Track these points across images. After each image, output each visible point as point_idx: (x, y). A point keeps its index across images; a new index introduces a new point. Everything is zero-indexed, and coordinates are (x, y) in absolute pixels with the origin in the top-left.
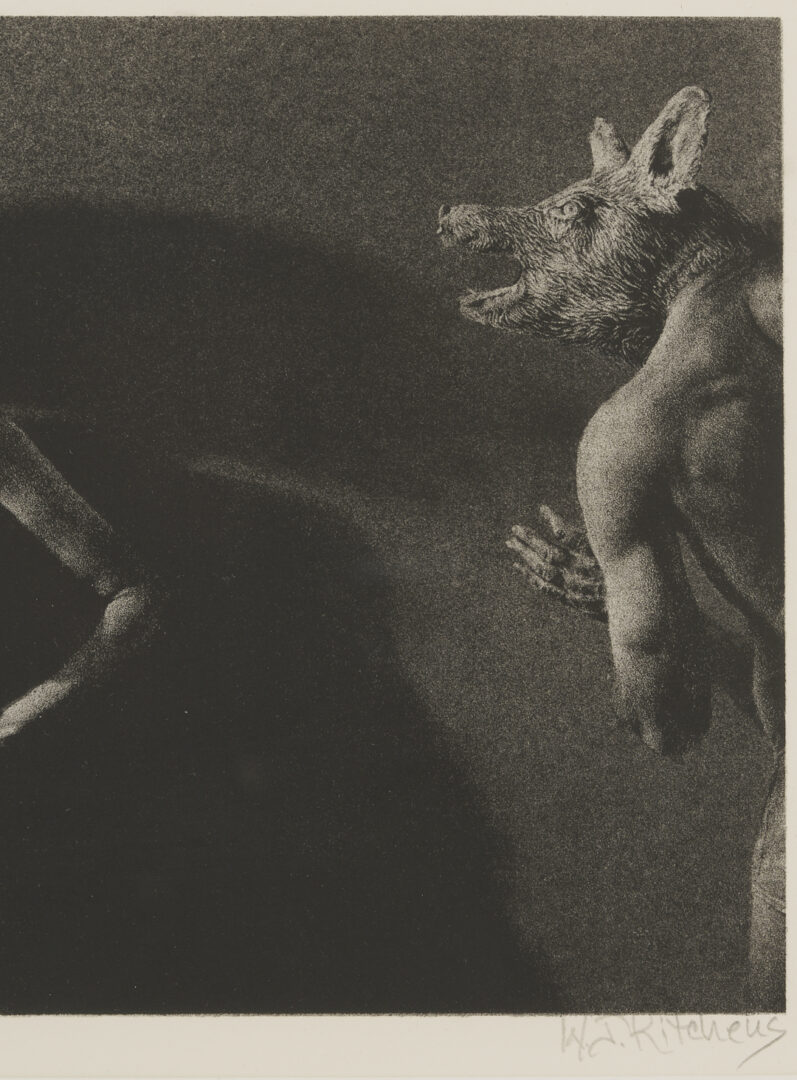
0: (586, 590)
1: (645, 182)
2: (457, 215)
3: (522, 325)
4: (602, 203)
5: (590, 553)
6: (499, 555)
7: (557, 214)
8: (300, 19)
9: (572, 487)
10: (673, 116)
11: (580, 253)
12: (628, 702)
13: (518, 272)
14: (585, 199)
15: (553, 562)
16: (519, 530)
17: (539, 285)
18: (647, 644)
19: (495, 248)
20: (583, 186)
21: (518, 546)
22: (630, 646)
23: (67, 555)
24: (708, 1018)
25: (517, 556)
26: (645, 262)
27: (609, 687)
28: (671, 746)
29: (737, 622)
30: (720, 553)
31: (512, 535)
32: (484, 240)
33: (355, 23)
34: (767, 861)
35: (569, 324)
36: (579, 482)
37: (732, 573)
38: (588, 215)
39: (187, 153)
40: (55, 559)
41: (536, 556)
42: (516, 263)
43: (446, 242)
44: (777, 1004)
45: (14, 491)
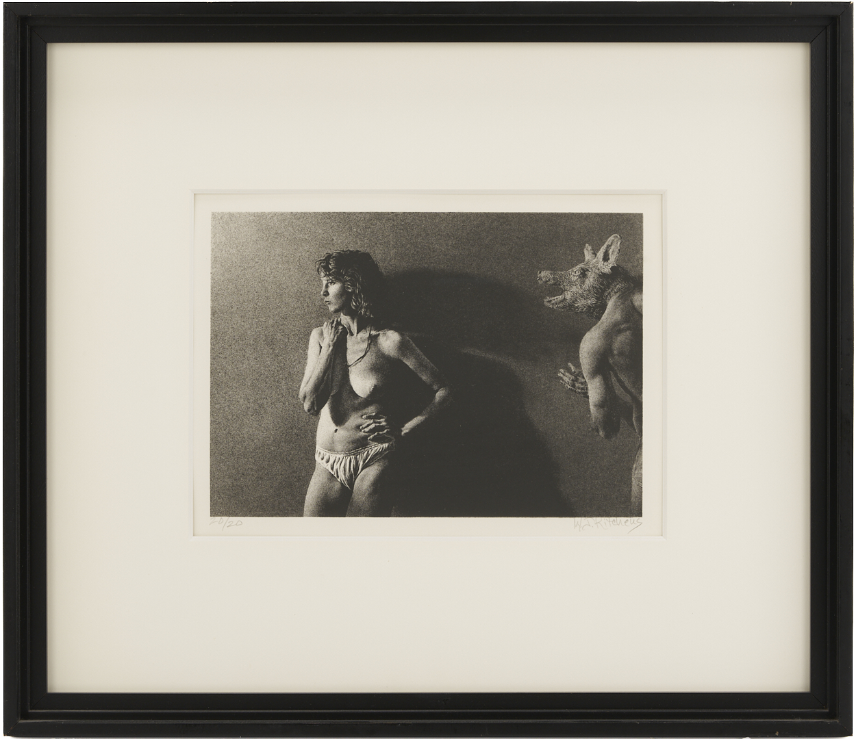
0: (582, 389)
1: (601, 263)
2: (543, 274)
3: (563, 308)
4: (588, 270)
5: (584, 378)
6: (556, 378)
7: (574, 273)
8: (496, 213)
9: (578, 357)
10: (610, 244)
11: (580, 286)
12: (595, 423)
13: (562, 292)
14: (582, 269)
15: (572, 380)
16: (562, 370)
17: (568, 296)
18: (601, 405)
19: (555, 284)
20: (582, 265)
21: (562, 375)
22: (596, 406)
23: (424, 378)
24: (619, 519)
25: (561, 378)
26: (601, 288)
27: (589, 419)
28: (608, 436)
29: (628, 398)
30: (623, 378)
31: (560, 372)
32: (552, 282)
33: (513, 215)
34: (637, 472)
35: (578, 307)
36: (580, 356)
37: (627, 384)
38: (584, 274)
39: (461, 254)
40: (421, 379)
41: (567, 378)
42: (561, 288)
43: (540, 282)
44: (640, 514)
45: (408, 358)
